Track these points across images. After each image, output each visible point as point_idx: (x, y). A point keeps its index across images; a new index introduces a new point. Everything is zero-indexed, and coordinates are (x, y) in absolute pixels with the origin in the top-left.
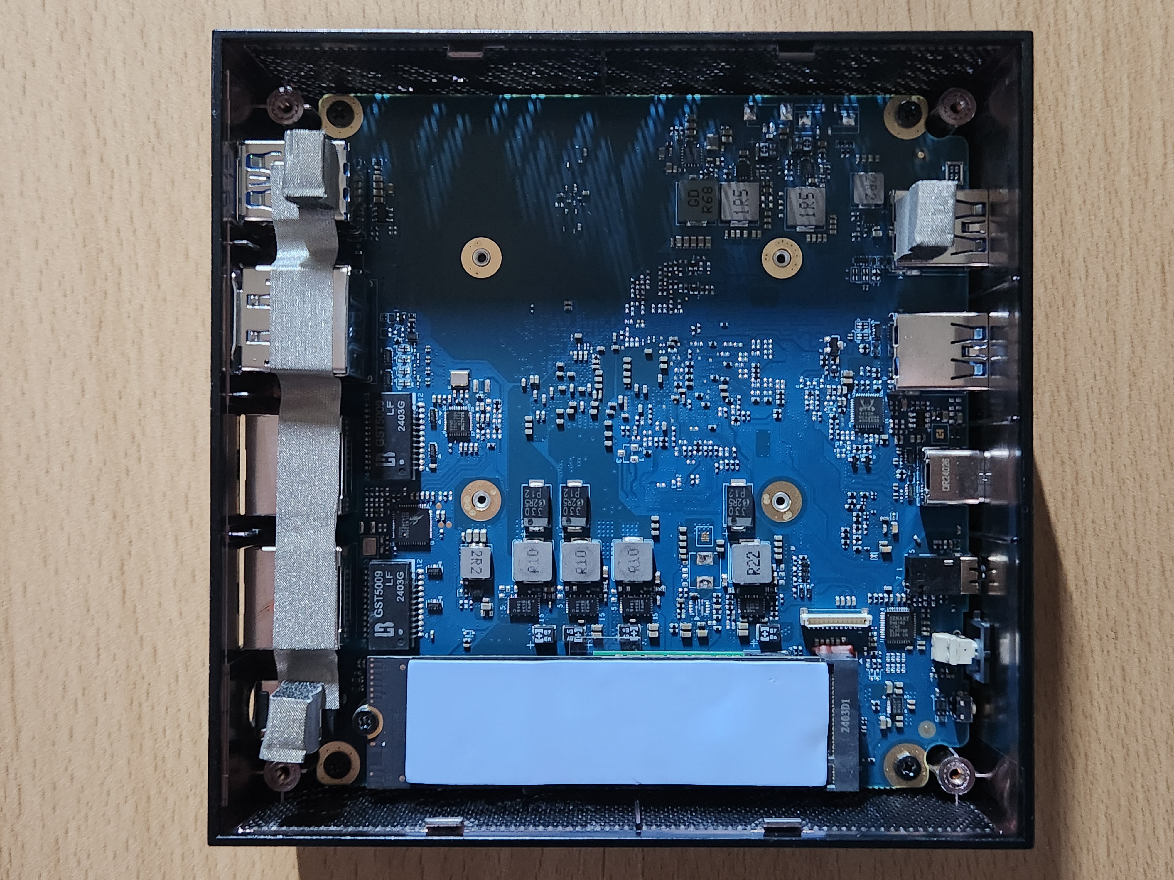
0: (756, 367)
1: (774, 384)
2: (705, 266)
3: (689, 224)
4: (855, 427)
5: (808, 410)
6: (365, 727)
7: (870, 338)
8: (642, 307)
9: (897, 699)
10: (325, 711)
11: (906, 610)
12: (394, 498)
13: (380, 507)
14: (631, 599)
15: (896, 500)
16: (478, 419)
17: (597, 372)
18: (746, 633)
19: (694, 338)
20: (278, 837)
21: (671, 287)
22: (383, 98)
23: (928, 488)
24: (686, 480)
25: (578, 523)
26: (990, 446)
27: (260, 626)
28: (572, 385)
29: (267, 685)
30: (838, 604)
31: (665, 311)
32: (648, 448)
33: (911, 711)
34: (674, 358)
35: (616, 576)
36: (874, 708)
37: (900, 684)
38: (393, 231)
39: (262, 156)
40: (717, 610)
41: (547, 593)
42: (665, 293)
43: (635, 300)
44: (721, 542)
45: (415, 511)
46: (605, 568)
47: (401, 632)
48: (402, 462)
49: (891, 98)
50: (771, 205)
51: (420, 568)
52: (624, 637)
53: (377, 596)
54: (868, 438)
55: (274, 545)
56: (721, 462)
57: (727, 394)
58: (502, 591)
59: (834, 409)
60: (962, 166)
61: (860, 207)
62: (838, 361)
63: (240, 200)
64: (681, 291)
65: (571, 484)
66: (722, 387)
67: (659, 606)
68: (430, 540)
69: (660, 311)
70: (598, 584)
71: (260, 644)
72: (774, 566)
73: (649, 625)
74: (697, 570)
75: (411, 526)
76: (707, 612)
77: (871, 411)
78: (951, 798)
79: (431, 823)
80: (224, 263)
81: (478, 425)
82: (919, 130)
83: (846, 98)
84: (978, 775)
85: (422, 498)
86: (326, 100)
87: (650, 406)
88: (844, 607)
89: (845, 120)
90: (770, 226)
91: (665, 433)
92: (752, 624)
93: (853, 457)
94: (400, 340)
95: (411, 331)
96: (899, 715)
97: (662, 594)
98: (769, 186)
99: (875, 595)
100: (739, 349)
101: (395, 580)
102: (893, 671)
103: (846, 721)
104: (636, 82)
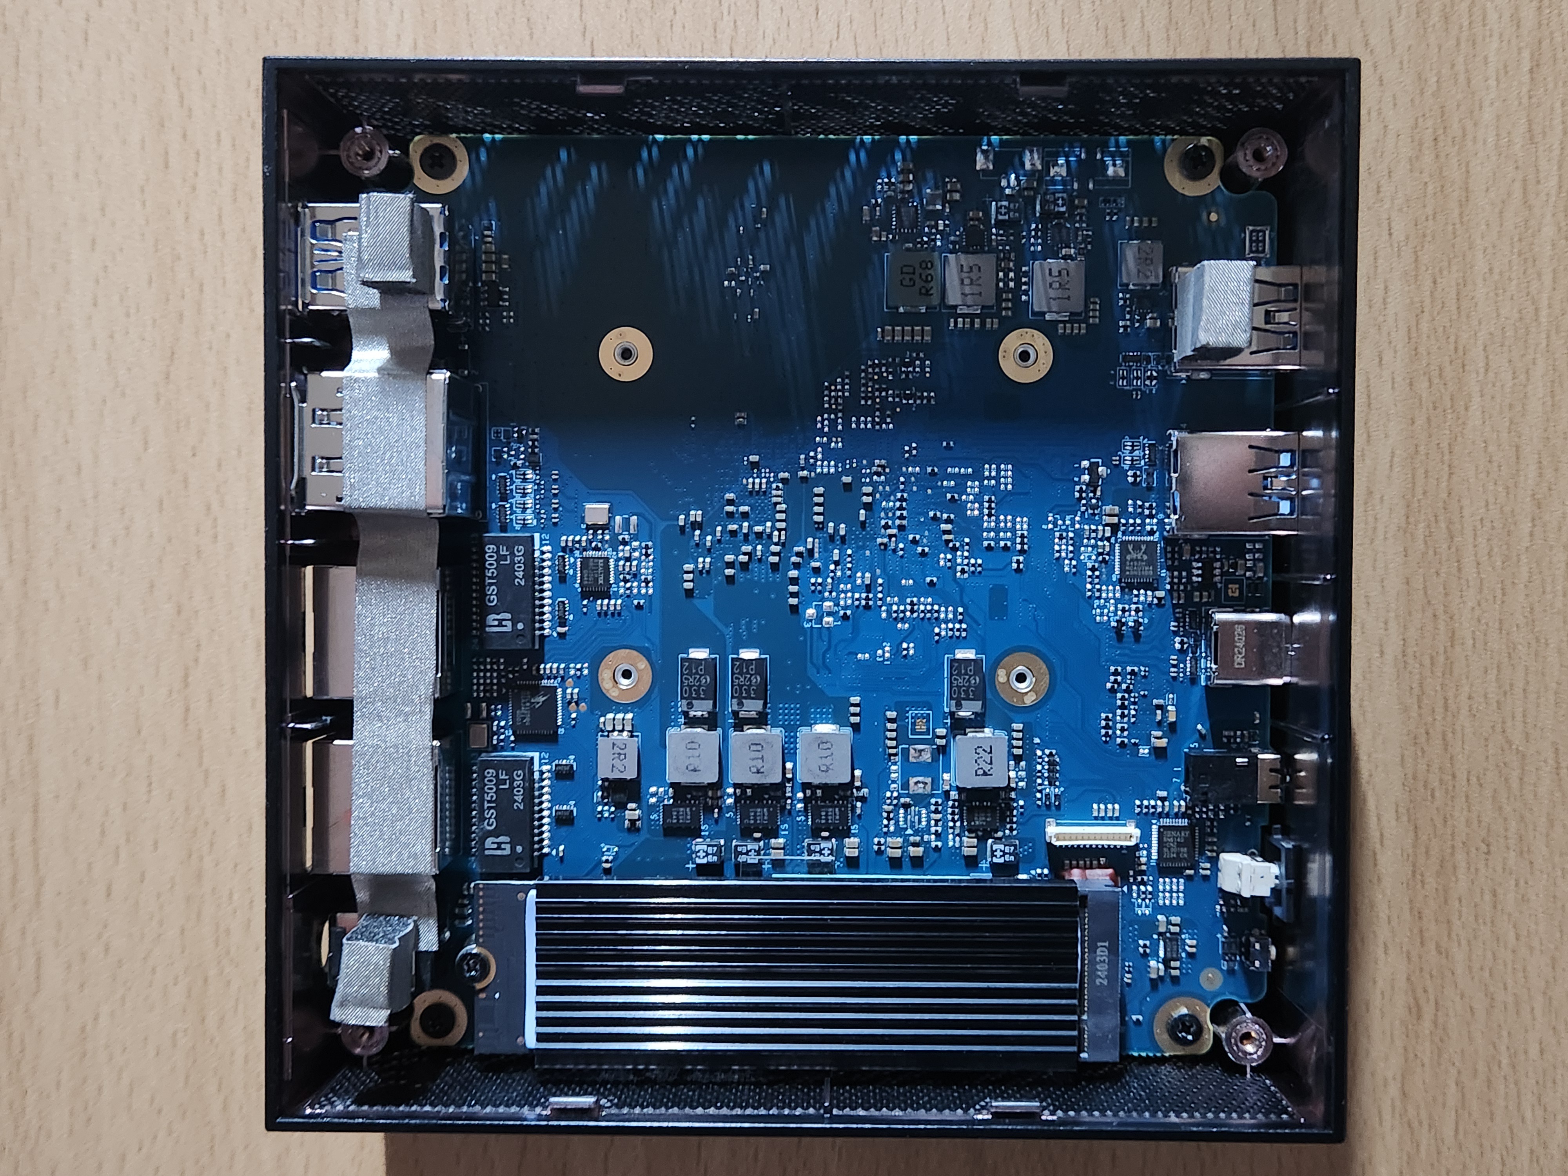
0: (990, 501)
1: (1014, 523)
2: (923, 366)
3: (901, 310)
4: (1120, 581)
5: (1058, 559)
6: (473, 973)
7: (1143, 463)
8: (840, 421)
9: (1173, 940)
10: (419, 954)
11: (1185, 822)
12: (510, 672)
13: (492, 684)
14: (823, 807)
15: (1174, 678)
16: (621, 569)
17: (778, 507)
18: (974, 852)
19: (908, 463)
20: (356, 1121)
21: (877, 394)
22: (493, 139)
23: (1216, 663)
24: (897, 650)
25: (752, 707)
26: (1301, 607)
27: (334, 842)
28: (746, 524)
29: (346, 919)
31: (869, 426)
32: (846, 608)
33: (1190, 955)
34: (881, 488)
35: (801, 778)
36: (1141, 950)
37: (1176, 919)
38: (509, 318)
39: (332, 223)
40: (937, 821)
41: (712, 798)
42: (869, 402)
43: (830, 411)
44: (941, 731)
45: (536, 690)
46: (789, 765)
47: (519, 849)
48: (520, 626)
49: (1173, 140)
50: (1012, 284)
51: (546, 764)
52: (813, 857)
53: (489, 802)
54: (1137, 596)
55: (351, 738)
56: (943, 626)
57: (951, 537)
58: (653, 795)
59: (1094, 557)
60: (1267, 232)
61: (1131, 287)
62: (1098, 493)
63: (303, 281)
64: (890, 399)
65: (745, 654)
66: (944, 527)
67: (859, 816)
68: (558, 727)
69: (862, 426)
70: (779, 787)
71: (334, 868)
72: (1012, 763)
73: (847, 840)
74: (910, 768)
75: (532, 710)
76: (924, 823)
77: (1142, 560)
78: (1242, 1070)
79: (557, 1103)
80: (281, 366)
81: (621, 577)
82: (1212, 182)
83: (1112, 139)
84: (1277, 1040)
85: (548, 672)
87: (849, 552)
88: (1103, 818)
89: (1111, 171)
90: (1010, 313)
91: (868, 588)
92: (982, 840)
93: (1117, 621)
94: (519, 463)
95: (533, 452)
96: (1175, 960)
97: (863, 799)
98: (1010, 260)
99: (1146, 803)
100: (967, 477)
101: (512, 780)
102: (1167, 902)
103: (1102, 970)
104: (832, 119)
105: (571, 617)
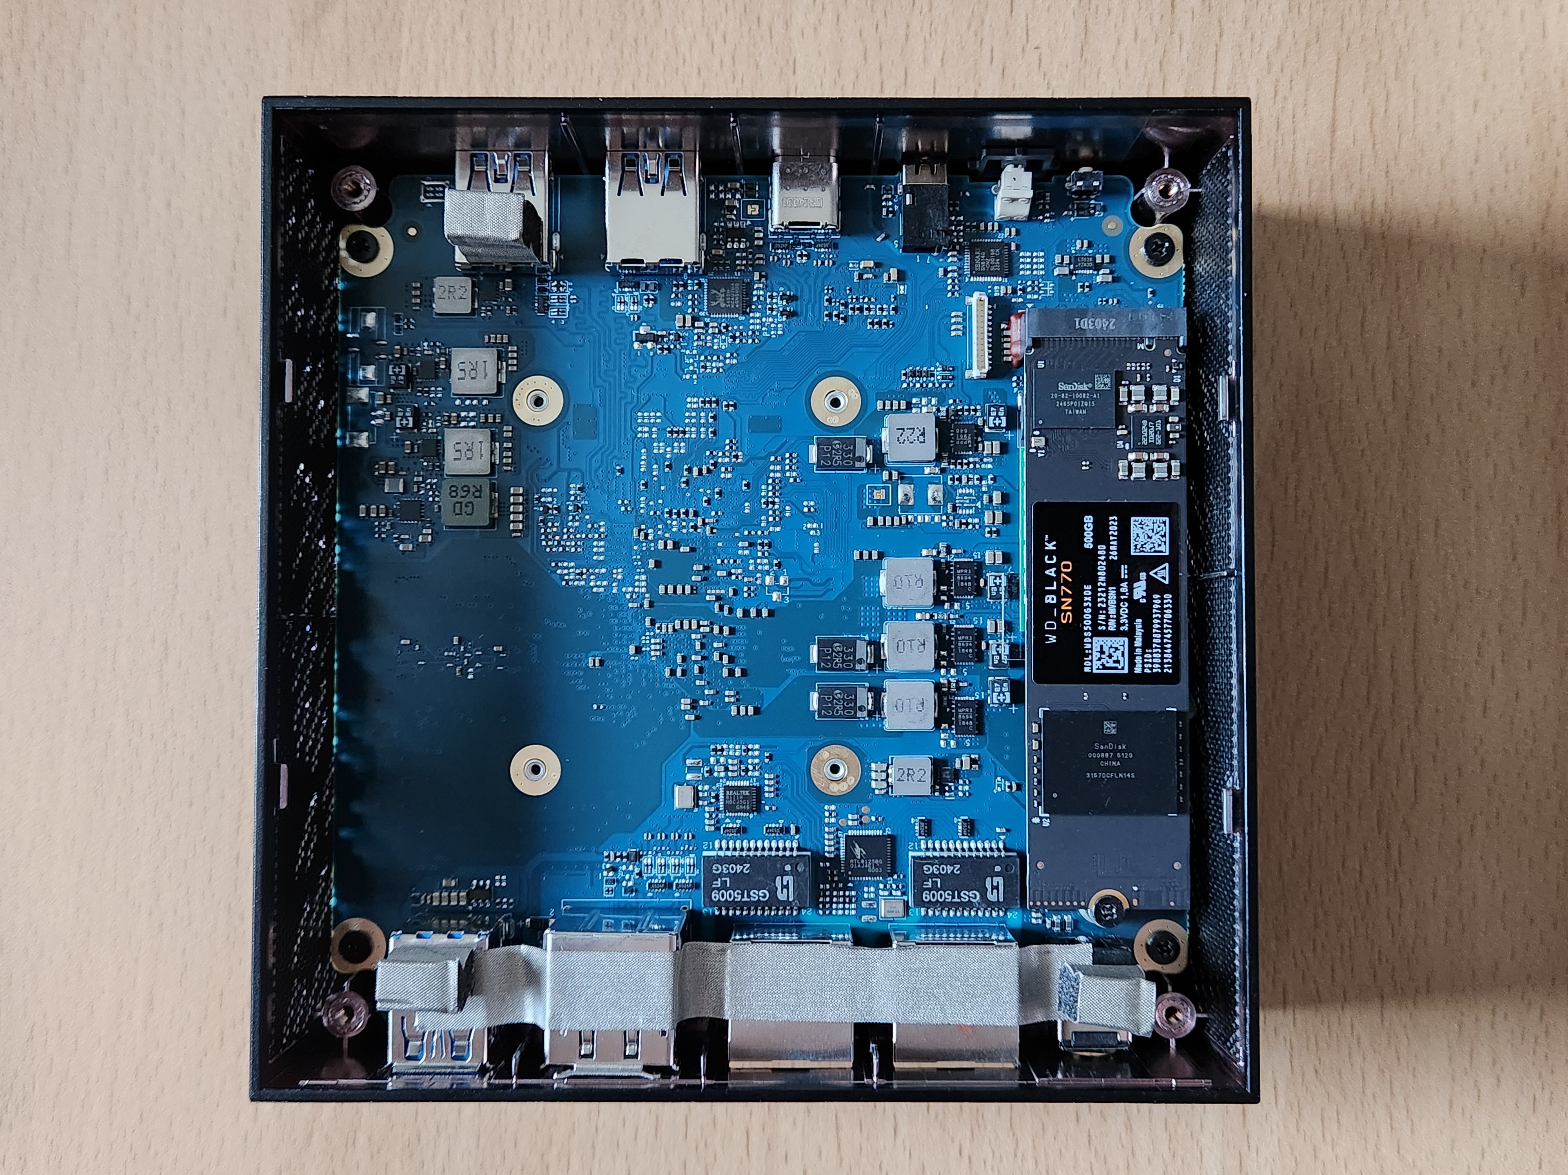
0: (671, 432)
1: (691, 410)
2: (547, 495)
3: (495, 515)
4: (744, 313)
5: (724, 370)
6: (1114, 911)
7: (636, 294)
8: (597, 571)
9: (1076, 262)
10: (1094, 961)
11: (967, 251)
12: (833, 879)
13: (844, 896)
14: (956, 584)
15: (834, 262)
16: (735, 775)
17: (678, 627)
18: (996, 445)
19: (636, 508)
20: (1248, 1016)
21: (572, 537)
22: (335, 896)
24: (811, 517)
25: (863, 651)
26: (767, 146)
27: (991, 1043)
29: (1063, 1032)
30: (960, 333)
31: (602, 543)
32: (771, 564)
33: (1090, 245)
34: (660, 533)
35: (929, 604)
36: (1086, 290)
37: (1058, 259)
38: (501, 881)
39: (407, 1041)
40: (969, 479)
41: (949, 688)
42: (580, 543)
43: (588, 580)
44: (885, 475)
45: (849, 853)
46: (918, 616)
47: (998, 870)
48: (788, 869)
49: (342, 269)
50: (472, 414)
51: (919, 845)
52: (1003, 593)
53: (953, 897)
54: (759, 297)
55: (891, 1025)
56: (788, 474)
57: (704, 468)
58: (948, 744)
59: (724, 337)
60: (426, 183)
61: (475, 305)
62: (664, 333)
63: (461, 1067)
64: (577, 524)
65: (814, 658)
66: (695, 474)
67: (965, 551)
68: (884, 834)
69: (602, 550)
70: (938, 625)
71: (1014, 1040)
72: (913, 410)
73: (987, 563)
74: (921, 505)
75: (868, 857)
76: (971, 491)
78: (1195, 197)
79: (1228, 828)
80: (540, 1088)
81: (743, 774)
82: (382, 235)
84: (1166, 165)
85: (832, 843)
86: (337, 964)
87: (719, 561)
88: (964, 326)
89: (370, 325)
90: (499, 415)
91: (753, 543)
92: (985, 437)
93: (782, 315)
94: (637, 870)
95: (626, 857)
96: (1095, 259)
97: (949, 548)
98: (450, 416)
99: (950, 288)
100: (649, 452)
101: (933, 875)
102: (1042, 266)
103: (1101, 323)
104: (319, 580)
105: (781, 821)
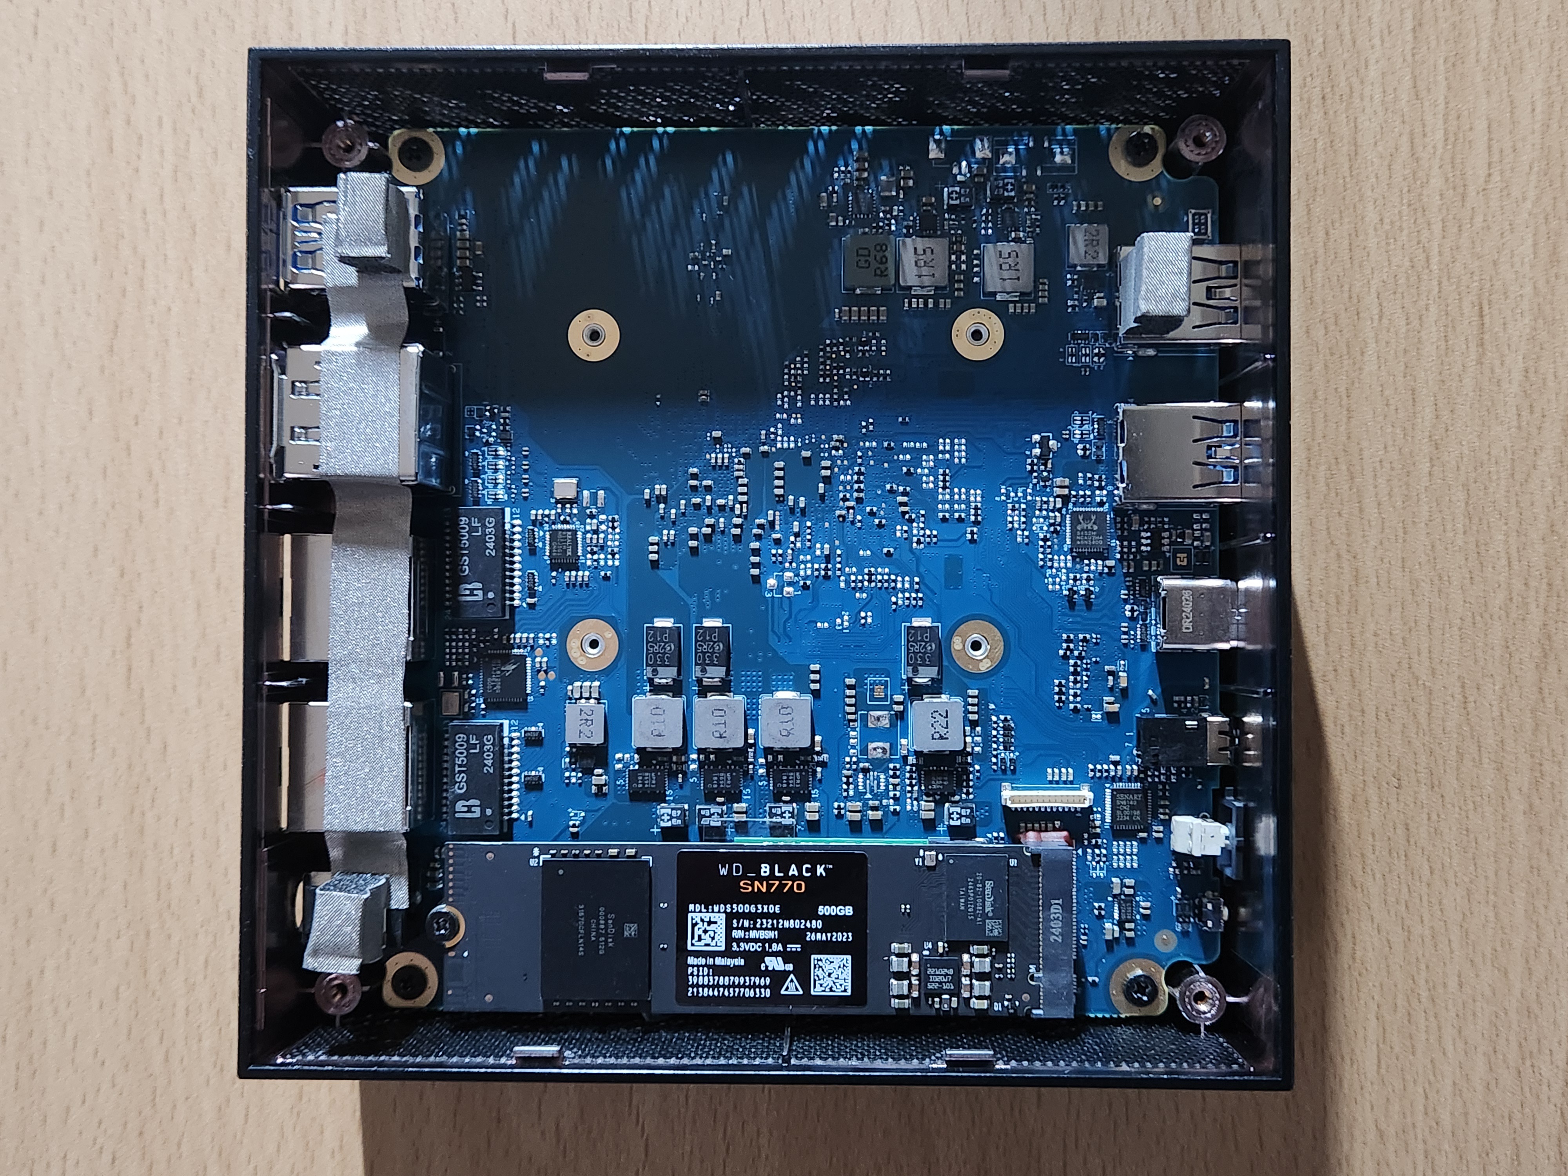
0: (944, 474)
1: (968, 494)
2: (879, 345)
3: (858, 291)
4: (1071, 550)
5: (1011, 530)
6: (443, 932)
7: (1092, 437)
8: (799, 398)
9: (1127, 902)
10: (390, 911)
11: (1138, 785)
12: (481, 641)
13: (464, 653)
14: (784, 771)
15: (1125, 645)
16: (588, 541)
17: (740, 481)
18: (932, 815)
19: (865, 437)
20: (326, 1068)
21: (835, 372)
22: (469, 133)
23: (1164, 628)
24: (855, 619)
25: (716, 673)
26: (1246, 573)
27: (309, 803)
28: (708, 497)
29: (321, 878)
30: (1050, 778)
31: (827, 402)
32: (806, 578)
33: (1145, 917)
34: (839, 462)
35: (763, 743)
36: (1096, 912)
37: (1130, 882)
38: (482, 301)
39: (312, 206)
40: (895, 785)
41: (676, 763)
42: (828, 380)
43: (789, 388)
44: (899, 698)
45: (507, 658)
46: (751, 731)
47: (489, 812)
48: (491, 595)
49: (1117, 129)
50: (964, 267)
51: (515, 731)
52: (774, 820)
53: (460, 766)
54: (1089, 565)
55: (326, 700)
56: (900, 595)
57: (906, 509)
58: (619, 761)
59: (1045, 528)
60: (1209, 216)
61: (1079, 268)
62: (1049, 466)
63: (284, 262)
64: (848, 377)
65: (708, 623)
66: (900, 499)
67: (820, 781)
68: (528, 695)
69: (821, 403)
70: (741, 752)
71: (309, 826)
72: (968, 729)
73: (807, 804)
74: (868, 735)
75: (503, 679)
76: (882, 788)
77: (1092, 530)
78: (1196, 1029)
79: (521, 1052)
80: (262, 342)
81: (589, 549)
82: (1155, 168)
83: (1059, 128)
84: (1230, 999)
85: (518, 641)
86: (397, 137)
87: (809, 524)
88: (1057, 782)
89: (1058, 159)
90: (962, 293)
91: (828, 559)
92: (940, 804)
93: (1069, 590)
94: (491, 440)
95: (504, 429)
96: (1129, 921)
97: (823, 764)
98: (961, 243)
99: (1099, 767)
100: (922, 451)
101: (483, 745)
102: (1122, 865)
103: (1057, 927)
104: (790, 110)
105: (540, 589)
